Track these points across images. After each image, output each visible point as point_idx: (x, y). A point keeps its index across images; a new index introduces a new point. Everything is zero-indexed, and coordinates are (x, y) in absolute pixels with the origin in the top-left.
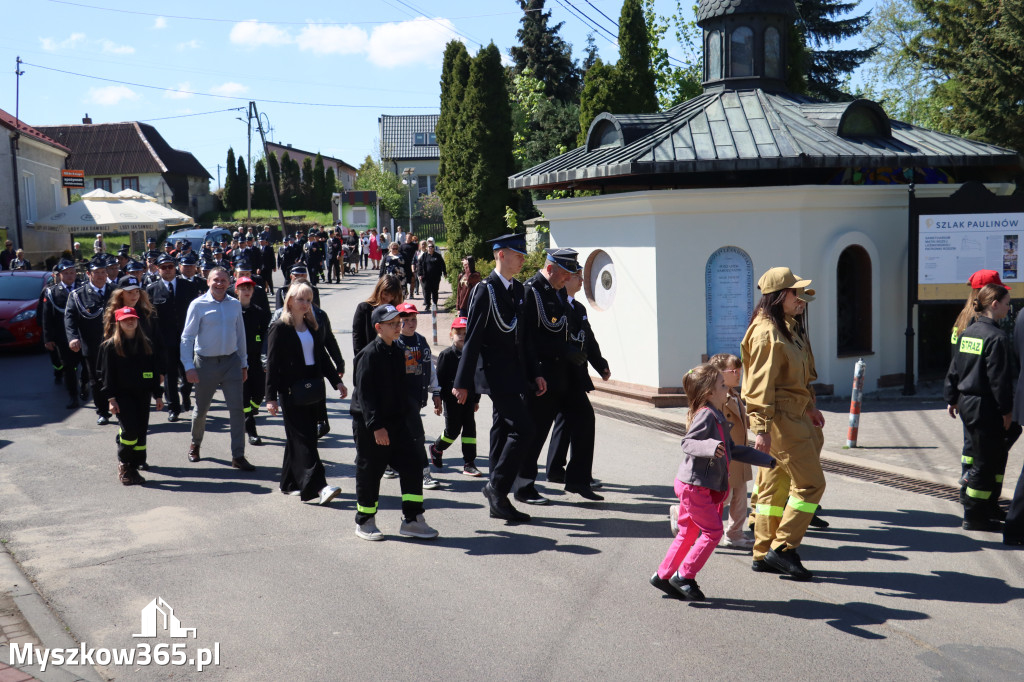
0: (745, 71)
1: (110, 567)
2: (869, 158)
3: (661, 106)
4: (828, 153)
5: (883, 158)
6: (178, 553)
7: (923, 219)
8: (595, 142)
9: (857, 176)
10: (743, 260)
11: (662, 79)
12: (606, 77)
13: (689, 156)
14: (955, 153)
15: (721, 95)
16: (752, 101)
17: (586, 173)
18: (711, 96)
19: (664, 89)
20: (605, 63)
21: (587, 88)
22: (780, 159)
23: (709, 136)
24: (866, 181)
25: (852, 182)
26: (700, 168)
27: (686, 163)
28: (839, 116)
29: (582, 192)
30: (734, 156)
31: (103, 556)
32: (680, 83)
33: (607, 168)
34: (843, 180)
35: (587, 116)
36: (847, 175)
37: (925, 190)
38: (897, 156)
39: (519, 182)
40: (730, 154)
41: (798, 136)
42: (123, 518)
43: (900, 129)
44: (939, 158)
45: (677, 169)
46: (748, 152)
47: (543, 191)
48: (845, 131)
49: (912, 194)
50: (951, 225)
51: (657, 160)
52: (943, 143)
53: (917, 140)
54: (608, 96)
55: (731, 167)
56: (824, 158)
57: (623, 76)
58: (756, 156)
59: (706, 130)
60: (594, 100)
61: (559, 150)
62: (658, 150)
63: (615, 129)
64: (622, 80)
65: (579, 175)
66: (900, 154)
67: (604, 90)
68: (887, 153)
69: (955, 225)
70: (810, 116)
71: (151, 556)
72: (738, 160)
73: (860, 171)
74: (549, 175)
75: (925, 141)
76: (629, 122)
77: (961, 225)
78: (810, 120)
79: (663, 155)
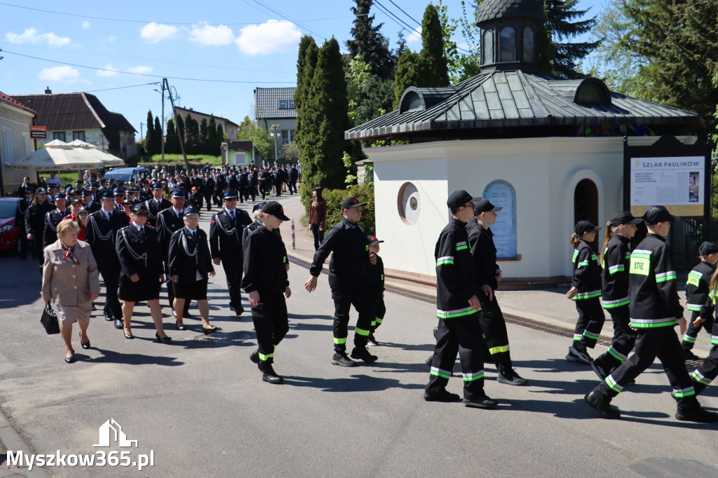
0: (510, 57)
1: (65, 406)
2: (596, 118)
3: (451, 82)
4: (568, 115)
5: (605, 118)
6: (113, 396)
7: (633, 161)
8: (405, 108)
9: (588, 131)
10: (508, 189)
11: (452, 63)
12: (413, 62)
13: (471, 117)
14: (655, 115)
15: (493, 74)
16: (514, 78)
17: (399, 128)
18: (486, 75)
19: (453, 70)
20: (412, 52)
21: (400, 70)
22: (534, 119)
23: (484, 103)
24: (594, 134)
25: (584, 135)
26: (479, 125)
27: (468, 122)
28: (575, 89)
29: (397, 141)
30: (503, 117)
31: (59, 399)
32: (464, 65)
33: (413, 125)
34: (578, 133)
35: (400, 89)
36: (581, 130)
37: (635, 141)
38: (615, 118)
39: (352, 135)
40: (499, 115)
41: (546, 102)
42: (74, 372)
43: (617, 98)
44: (644, 118)
45: (462, 126)
46: (512, 114)
47: (369, 141)
48: (579, 99)
49: (626, 143)
50: (653, 165)
51: (449, 119)
52: (647, 108)
53: (629, 106)
54: (415, 75)
55: (500, 125)
56: (565, 118)
57: (425, 61)
58: (517, 117)
59: (483, 98)
60: (405, 77)
61: (380, 112)
62: (449, 113)
63: (419, 98)
64: (424, 64)
65: (394, 130)
66: (618, 115)
67: (412, 71)
68: (609, 115)
69: (656, 165)
70: (555, 89)
71: (93, 398)
72: (505, 120)
73: (590, 127)
74: (373, 130)
75: (635, 107)
76: (429, 93)
77: (660, 165)
78: (555, 92)
79: (452, 116)
